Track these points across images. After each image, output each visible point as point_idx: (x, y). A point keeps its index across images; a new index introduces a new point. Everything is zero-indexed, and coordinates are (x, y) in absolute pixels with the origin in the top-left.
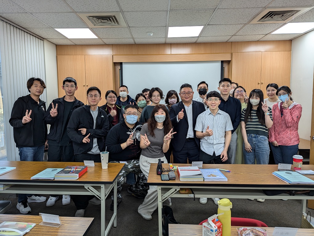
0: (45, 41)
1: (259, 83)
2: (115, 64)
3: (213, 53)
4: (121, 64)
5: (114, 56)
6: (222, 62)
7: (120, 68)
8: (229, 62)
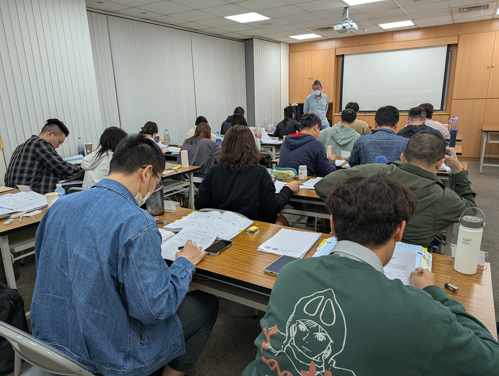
0: (281, 43)
1: (488, 67)
2: (337, 56)
3: (438, 37)
4: (343, 55)
5: (337, 49)
6: (449, 46)
7: (341, 60)
8: (456, 45)
